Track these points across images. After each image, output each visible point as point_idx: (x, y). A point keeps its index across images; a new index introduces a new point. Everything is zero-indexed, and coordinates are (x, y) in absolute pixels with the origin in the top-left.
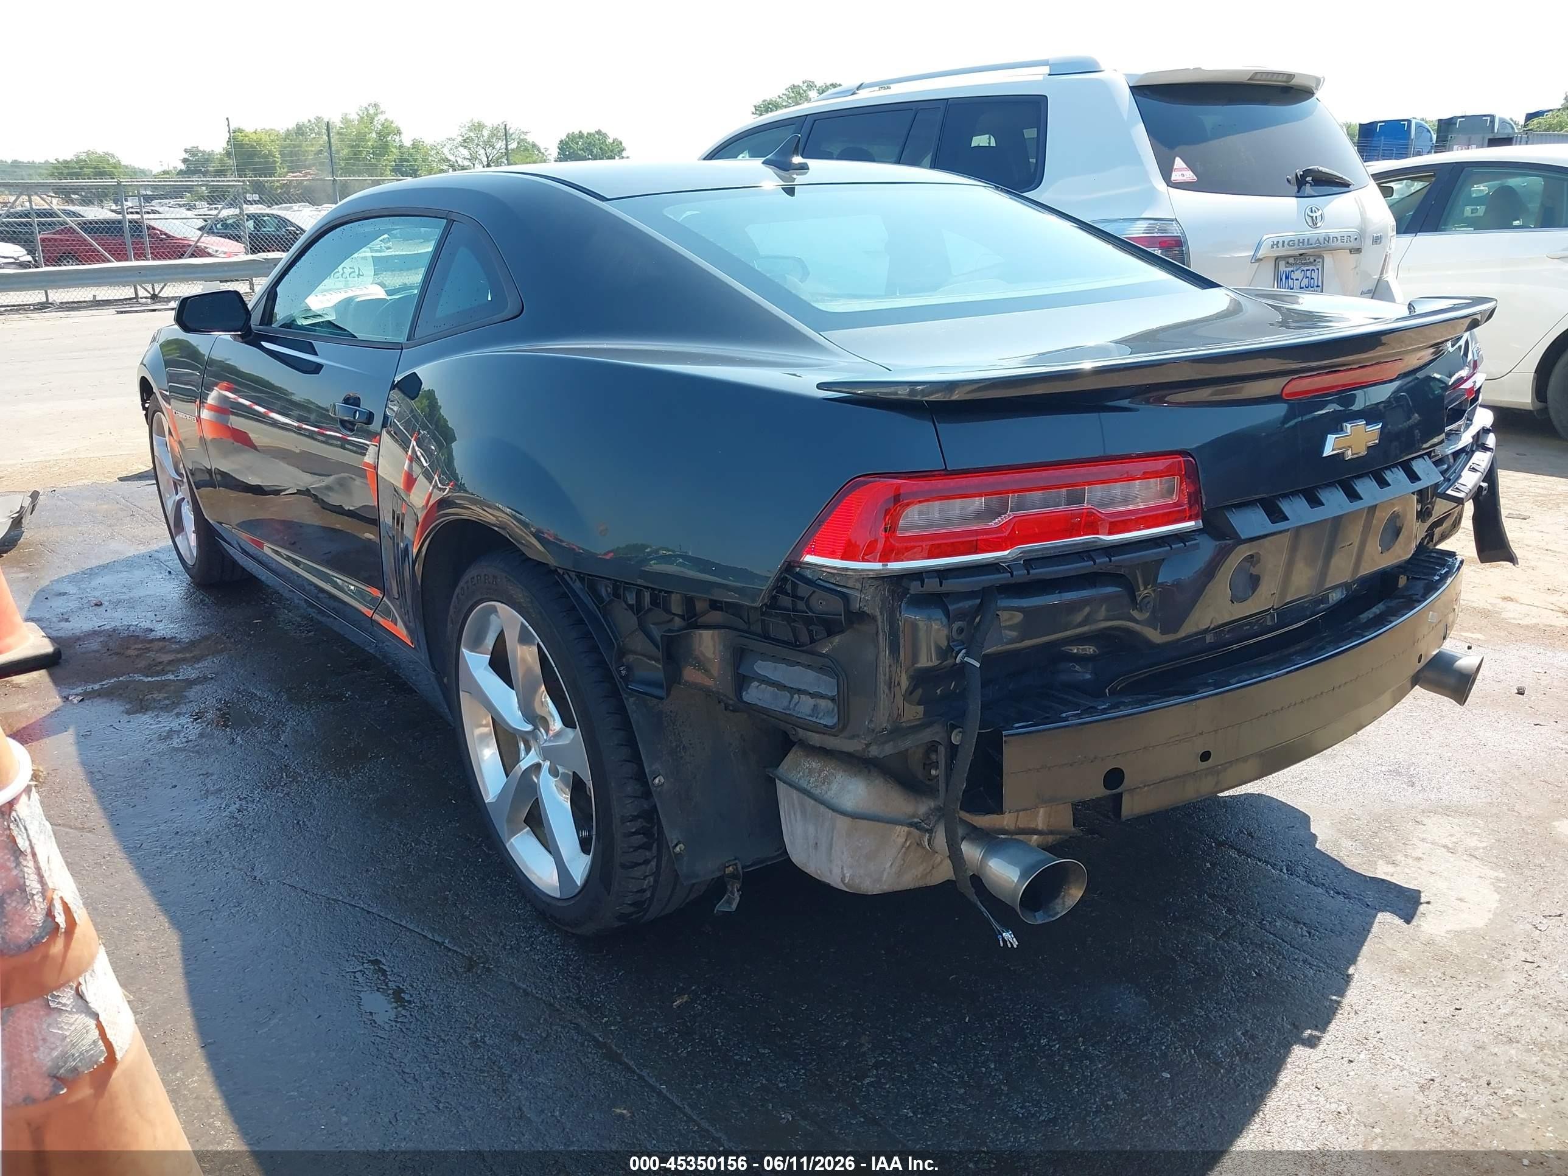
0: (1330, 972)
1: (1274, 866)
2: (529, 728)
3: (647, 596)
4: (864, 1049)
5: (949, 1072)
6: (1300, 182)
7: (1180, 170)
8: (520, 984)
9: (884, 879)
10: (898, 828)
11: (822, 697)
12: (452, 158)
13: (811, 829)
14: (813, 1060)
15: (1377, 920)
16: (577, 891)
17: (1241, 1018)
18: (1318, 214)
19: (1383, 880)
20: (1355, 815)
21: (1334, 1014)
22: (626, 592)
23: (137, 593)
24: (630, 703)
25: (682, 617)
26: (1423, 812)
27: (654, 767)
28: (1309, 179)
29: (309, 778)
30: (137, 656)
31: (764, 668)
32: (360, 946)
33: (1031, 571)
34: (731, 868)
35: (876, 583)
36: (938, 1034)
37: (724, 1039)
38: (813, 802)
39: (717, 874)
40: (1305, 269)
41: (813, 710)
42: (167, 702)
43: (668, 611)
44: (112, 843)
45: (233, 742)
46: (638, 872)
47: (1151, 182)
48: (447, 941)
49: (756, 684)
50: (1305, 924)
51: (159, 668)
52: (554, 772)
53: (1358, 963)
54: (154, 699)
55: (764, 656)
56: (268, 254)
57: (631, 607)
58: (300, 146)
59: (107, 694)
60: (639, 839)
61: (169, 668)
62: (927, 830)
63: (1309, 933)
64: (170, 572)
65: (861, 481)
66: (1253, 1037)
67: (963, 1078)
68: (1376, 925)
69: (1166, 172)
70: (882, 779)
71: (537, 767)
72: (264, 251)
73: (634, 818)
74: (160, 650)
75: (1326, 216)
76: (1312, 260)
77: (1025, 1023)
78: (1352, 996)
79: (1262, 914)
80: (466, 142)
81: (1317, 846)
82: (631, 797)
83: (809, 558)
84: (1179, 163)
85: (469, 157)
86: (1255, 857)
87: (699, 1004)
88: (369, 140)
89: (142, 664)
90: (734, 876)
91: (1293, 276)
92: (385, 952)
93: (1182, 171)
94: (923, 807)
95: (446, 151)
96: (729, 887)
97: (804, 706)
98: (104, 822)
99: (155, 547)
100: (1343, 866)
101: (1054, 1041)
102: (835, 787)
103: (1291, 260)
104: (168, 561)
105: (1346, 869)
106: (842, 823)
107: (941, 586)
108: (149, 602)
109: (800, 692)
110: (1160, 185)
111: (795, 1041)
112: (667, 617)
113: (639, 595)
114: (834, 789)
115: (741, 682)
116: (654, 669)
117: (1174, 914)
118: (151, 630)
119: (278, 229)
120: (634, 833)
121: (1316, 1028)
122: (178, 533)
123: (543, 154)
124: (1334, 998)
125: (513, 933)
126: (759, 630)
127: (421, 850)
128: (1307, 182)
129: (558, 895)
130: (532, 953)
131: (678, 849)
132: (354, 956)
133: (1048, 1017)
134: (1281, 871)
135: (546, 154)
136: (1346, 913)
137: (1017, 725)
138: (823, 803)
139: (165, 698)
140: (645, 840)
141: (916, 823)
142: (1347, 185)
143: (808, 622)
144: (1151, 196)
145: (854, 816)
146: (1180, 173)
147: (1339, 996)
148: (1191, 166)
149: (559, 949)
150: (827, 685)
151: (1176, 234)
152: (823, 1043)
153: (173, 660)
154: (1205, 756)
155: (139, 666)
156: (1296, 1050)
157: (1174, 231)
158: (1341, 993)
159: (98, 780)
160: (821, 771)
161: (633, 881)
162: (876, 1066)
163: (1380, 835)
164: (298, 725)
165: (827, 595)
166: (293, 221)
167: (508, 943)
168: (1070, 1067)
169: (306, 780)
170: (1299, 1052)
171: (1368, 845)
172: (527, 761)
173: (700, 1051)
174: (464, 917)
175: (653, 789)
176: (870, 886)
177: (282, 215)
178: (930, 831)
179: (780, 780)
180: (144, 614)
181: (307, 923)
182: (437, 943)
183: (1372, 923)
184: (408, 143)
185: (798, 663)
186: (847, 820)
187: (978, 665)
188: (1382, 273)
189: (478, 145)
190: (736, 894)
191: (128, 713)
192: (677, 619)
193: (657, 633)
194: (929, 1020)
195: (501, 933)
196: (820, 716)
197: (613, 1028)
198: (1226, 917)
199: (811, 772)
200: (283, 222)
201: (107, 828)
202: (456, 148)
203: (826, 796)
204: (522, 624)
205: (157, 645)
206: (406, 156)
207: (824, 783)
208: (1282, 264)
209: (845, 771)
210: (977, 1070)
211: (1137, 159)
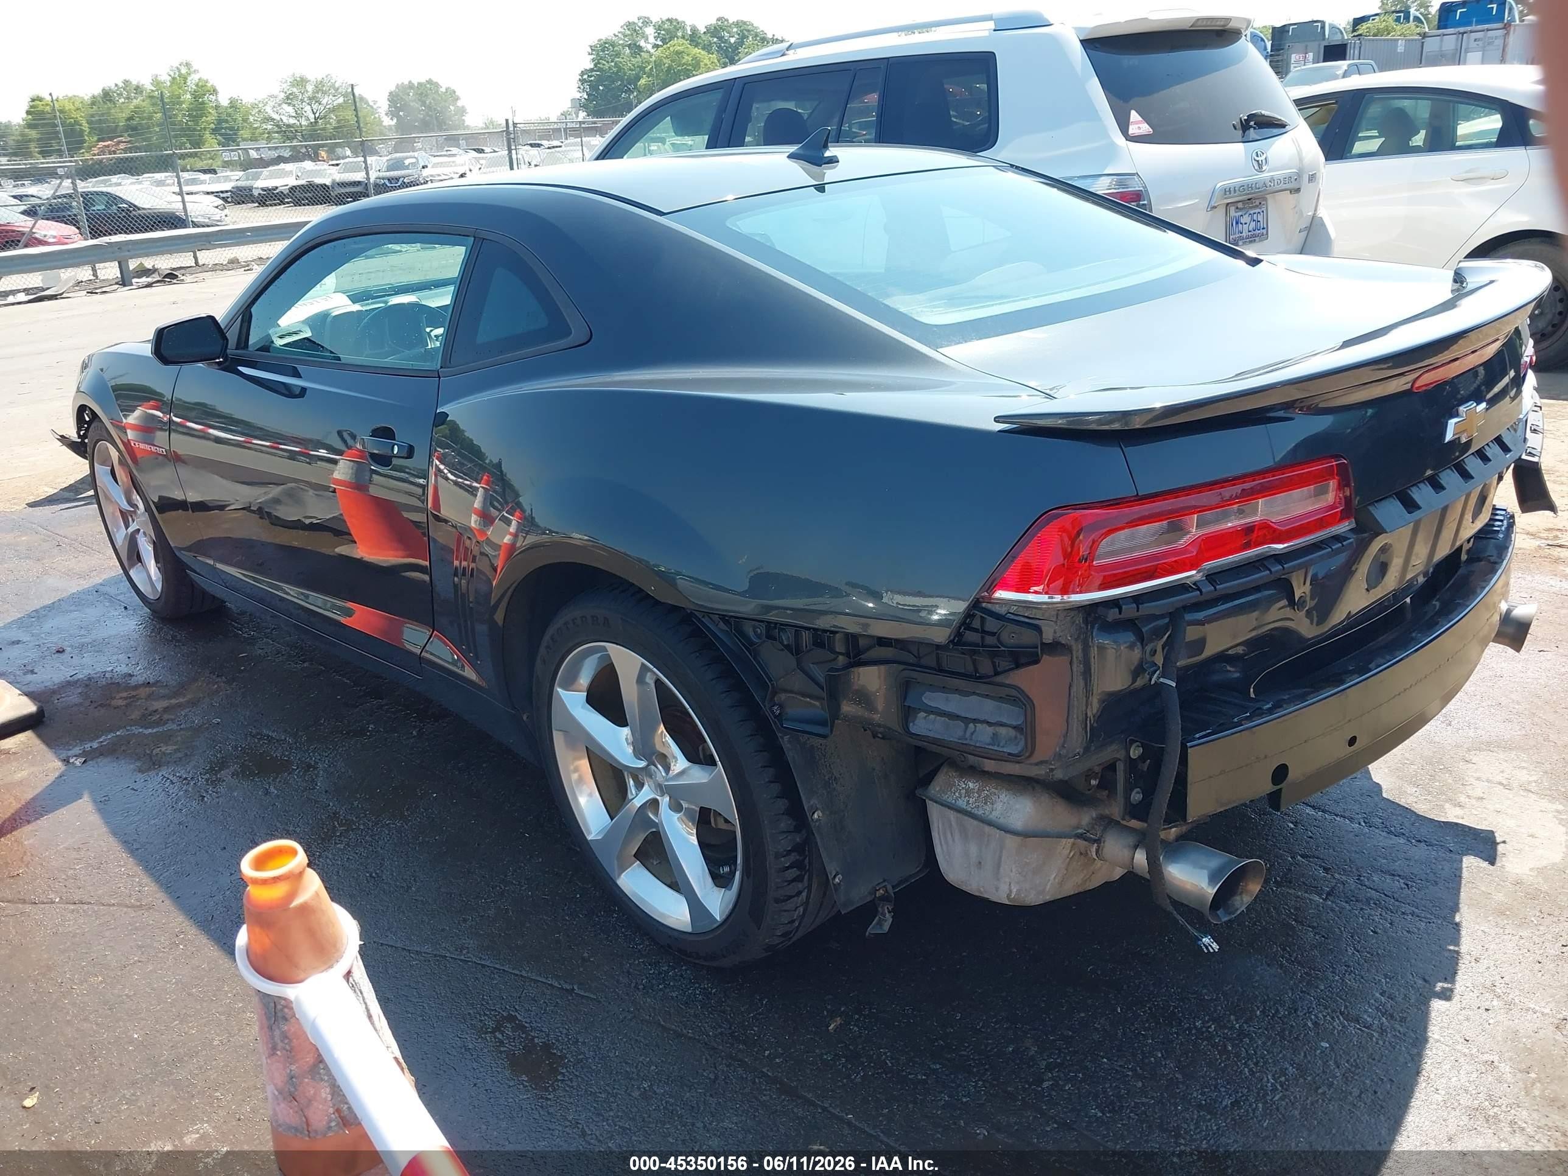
0: (1439, 922)
1: (1351, 819)
2: (642, 764)
3: (806, 636)
4: (1032, 1053)
5: (1120, 1066)
6: (1245, 126)
7: (1137, 123)
8: (668, 1025)
9: (1047, 889)
10: (1064, 841)
11: (1002, 725)
12: (276, 117)
13: (973, 849)
14: (986, 1070)
15: (1464, 865)
16: (715, 926)
17: (1375, 979)
18: (1263, 158)
19: (1456, 824)
20: (1408, 760)
21: (1457, 964)
22: (781, 634)
23: (100, 633)
24: (785, 741)
25: (847, 655)
26: (1469, 750)
27: (812, 803)
28: (1252, 123)
29: (364, 825)
30: (126, 706)
31: (934, 699)
32: (488, 1003)
33: (1218, 587)
34: (881, 891)
35: (1072, 613)
36: (1096, 1029)
37: (892, 1059)
38: (975, 822)
39: (869, 899)
40: (1252, 212)
41: (992, 739)
42: (179, 755)
43: (833, 651)
44: (181, 918)
45: (267, 793)
46: (790, 905)
47: (1109, 137)
48: (575, 987)
49: (922, 714)
50: (1399, 876)
51: (156, 717)
52: (676, 807)
53: (1462, 911)
54: (164, 753)
55: (932, 688)
56: (110, 237)
57: (788, 647)
58: (109, 114)
59: (109, 751)
60: (793, 873)
61: (166, 717)
62: (1095, 841)
63: (1407, 885)
64: (126, 608)
65: (1057, 514)
66: (1391, 997)
67: (1136, 1070)
68: (1464, 870)
69: (1123, 125)
70: (1047, 795)
71: (654, 804)
72: (105, 235)
73: (789, 852)
74: (150, 697)
75: (1269, 159)
76: (1257, 203)
77: (1176, 1008)
78: (1466, 945)
79: (1357, 870)
80: (289, 99)
81: (1385, 795)
82: (784, 832)
83: (1002, 594)
84: (1134, 116)
85: (294, 114)
86: (1331, 813)
87: (855, 1025)
88: (183, 102)
89: (135, 715)
90: (885, 899)
91: (1243, 220)
92: (517, 1007)
93: (1138, 125)
94: (1086, 817)
95: (268, 109)
96: (880, 909)
97: (983, 735)
98: (161, 895)
99: (98, 580)
100: (1415, 813)
101: (1208, 1022)
102: (999, 806)
103: (1240, 205)
104: (118, 595)
105: (1418, 816)
106: (1011, 841)
107: (1138, 611)
108: (116, 643)
109: (975, 721)
110: (1120, 140)
111: (963, 1053)
112: (833, 656)
113: (797, 635)
114: (999, 808)
115: (907, 713)
116: (816, 708)
117: (1275, 879)
118: (131, 675)
119: (108, 205)
120: (788, 868)
121: (1446, 980)
122: (132, 566)
123: (372, 107)
124: (1452, 948)
125: (640, 971)
126: (934, 664)
127: (513, 892)
128: (1251, 127)
129: (689, 929)
130: (668, 990)
131: (837, 880)
132: (485, 1015)
133: (1195, 998)
134: (1360, 824)
135: (375, 107)
136: (1434, 861)
137: (1197, 736)
138: (990, 823)
139: (176, 751)
140: (798, 873)
141: (1082, 834)
142: (1283, 126)
143: (994, 654)
144: (1111, 152)
145: (1025, 835)
146: (1137, 126)
147: (1455, 946)
148: (1146, 119)
149: (694, 983)
150: (1010, 714)
151: (1137, 189)
152: (989, 1051)
153: (167, 707)
154: (1352, 741)
155: (133, 717)
156: (1435, 1004)
157: (1135, 186)
158: (1456, 941)
159: (137, 849)
160: (979, 791)
161: (785, 913)
162: (1049, 1068)
163: (1437, 777)
164: (330, 766)
165: (1017, 628)
166: (124, 197)
167: (639, 982)
168: (1233, 1047)
169: (362, 827)
170: (1437, 1006)
171: (1431, 789)
172: (639, 798)
173: (873, 1075)
174: (584, 960)
175: (812, 824)
176: (1033, 898)
177: (112, 192)
178: (1098, 841)
179: (931, 800)
180: (115, 657)
181: (423, 985)
182: (567, 990)
183: (1461, 869)
184: (224, 102)
185: (974, 693)
186: (1018, 839)
187: (1174, 685)
188: (1316, 210)
189: (302, 101)
190: (887, 915)
191: (140, 771)
192: (841, 658)
193: (820, 674)
194: (1083, 1015)
195: (628, 972)
196: (1001, 744)
197: (777, 1060)
198: (1325, 877)
199: (969, 793)
200: (113, 199)
201: (168, 902)
202: (280, 105)
203: (991, 816)
204: (643, 664)
205: (143, 692)
206: (224, 117)
207: (986, 803)
208: (1233, 209)
209: (1007, 790)
210: (1147, 1061)
211: (1093, 115)
